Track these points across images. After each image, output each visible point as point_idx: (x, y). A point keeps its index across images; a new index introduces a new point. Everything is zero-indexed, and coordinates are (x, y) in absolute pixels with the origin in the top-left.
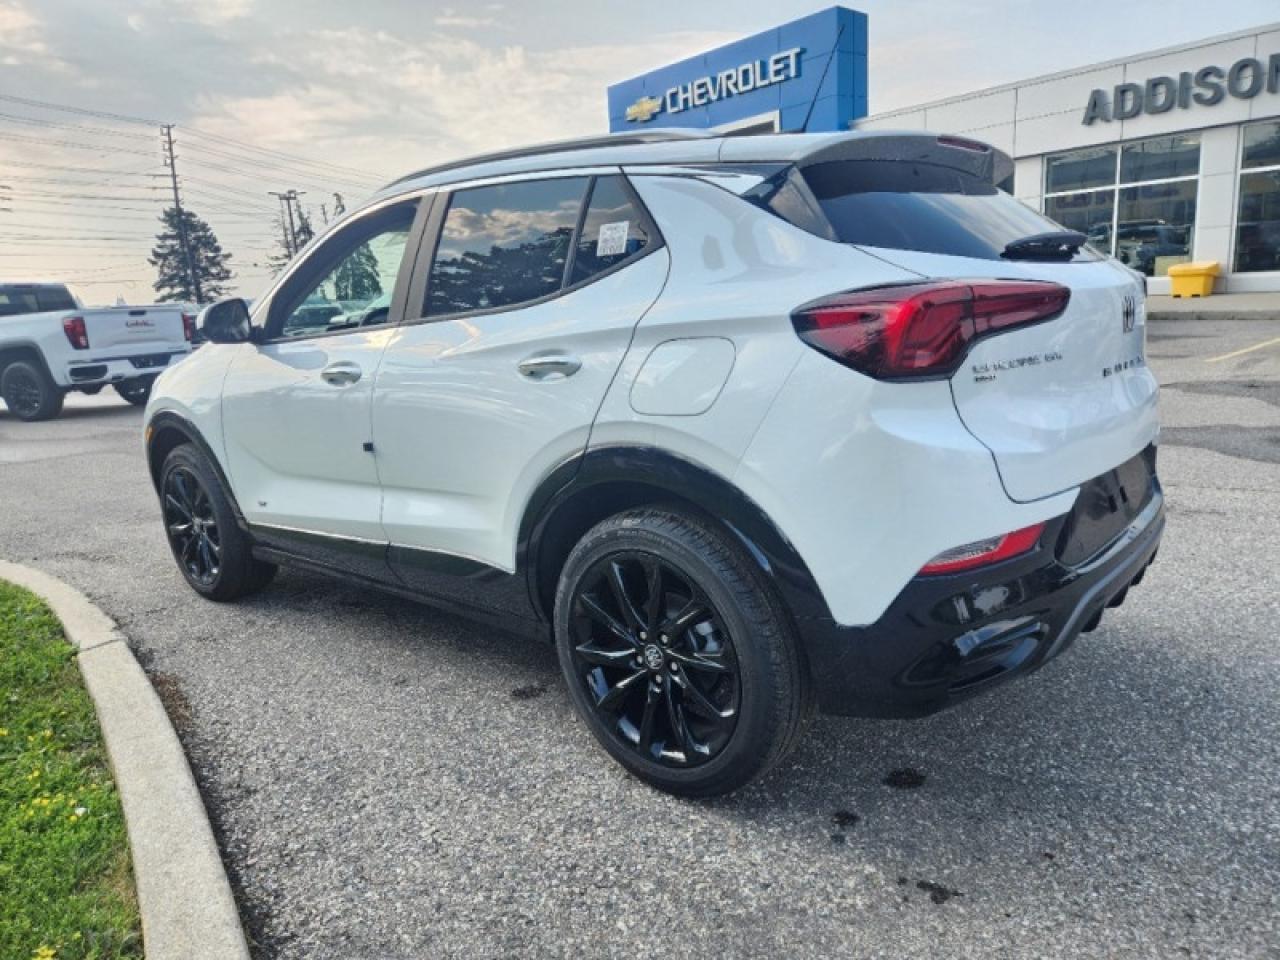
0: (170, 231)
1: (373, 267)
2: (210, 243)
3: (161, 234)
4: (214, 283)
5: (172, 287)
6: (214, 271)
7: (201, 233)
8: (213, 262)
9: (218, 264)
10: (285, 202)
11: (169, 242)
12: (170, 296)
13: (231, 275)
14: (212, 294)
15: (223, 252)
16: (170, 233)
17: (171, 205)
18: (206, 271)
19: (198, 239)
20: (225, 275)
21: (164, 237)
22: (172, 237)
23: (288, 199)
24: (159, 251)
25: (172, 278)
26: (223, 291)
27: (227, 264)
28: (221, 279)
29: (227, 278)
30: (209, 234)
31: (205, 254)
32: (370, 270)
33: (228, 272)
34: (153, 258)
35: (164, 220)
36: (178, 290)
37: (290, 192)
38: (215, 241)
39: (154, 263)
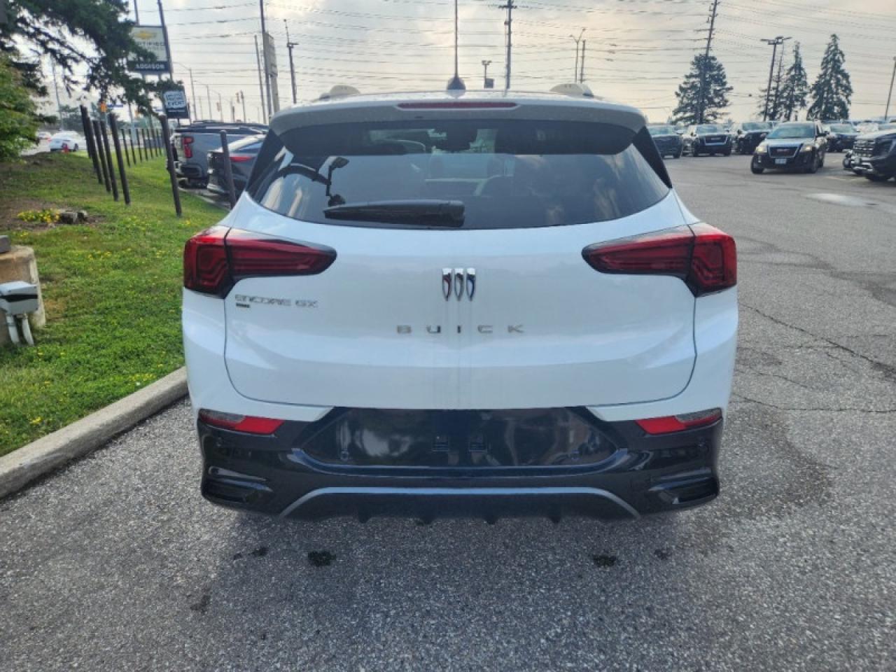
0: (696, 72)
1: (847, 97)
2: (720, 80)
3: (688, 74)
4: (714, 109)
5: (685, 112)
6: (716, 100)
7: (715, 73)
8: (717, 93)
9: (721, 96)
10: (772, 46)
11: (692, 80)
12: (681, 119)
13: (728, 103)
14: (711, 118)
15: (728, 86)
16: (694, 73)
17: (703, 52)
18: (711, 101)
19: (713, 77)
20: (724, 103)
21: (691, 76)
22: (696, 76)
23: (775, 44)
24: (684, 86)
25: (687, 105)
26: (718, 116)
27: (727, 96)
28: (720, 107)
29: (724, 105)
30: (721, 72)
31: (714, 87)
32: (844, 99)
33: (726, 101)
34: (679, 92)
35: (693, 64)
36: (688, 114)
37: (778, 38)
38: (724, 77)
39: (678, 95)
